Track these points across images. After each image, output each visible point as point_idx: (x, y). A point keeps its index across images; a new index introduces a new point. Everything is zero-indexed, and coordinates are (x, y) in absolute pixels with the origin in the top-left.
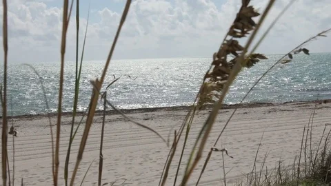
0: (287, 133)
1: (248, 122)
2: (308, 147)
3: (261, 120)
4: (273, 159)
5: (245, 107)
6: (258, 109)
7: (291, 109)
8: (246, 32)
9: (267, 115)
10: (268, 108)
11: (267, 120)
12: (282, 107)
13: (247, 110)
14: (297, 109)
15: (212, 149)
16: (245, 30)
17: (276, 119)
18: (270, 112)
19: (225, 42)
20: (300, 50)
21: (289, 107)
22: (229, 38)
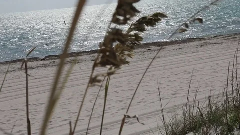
0: (218, 64)
1: (183, 56)
2: (235, 80)
3: (195, 54)
4: (206, 89)
5: (180, 43)
6: (192, 44)
7: (221, 42)
8: (129, 19)
9: (199, 49)
10: (201, 42)
11: (200, 53)
12: (213, 41)
13: (182, 46)
14: (226, 41)
15: (125, 116)
16: (128, 17)
17: (209, 52)
18: (202, 46)
19: (110, 30)
20: (195, 20)
21: (218, 40)
22: (113, 26)
